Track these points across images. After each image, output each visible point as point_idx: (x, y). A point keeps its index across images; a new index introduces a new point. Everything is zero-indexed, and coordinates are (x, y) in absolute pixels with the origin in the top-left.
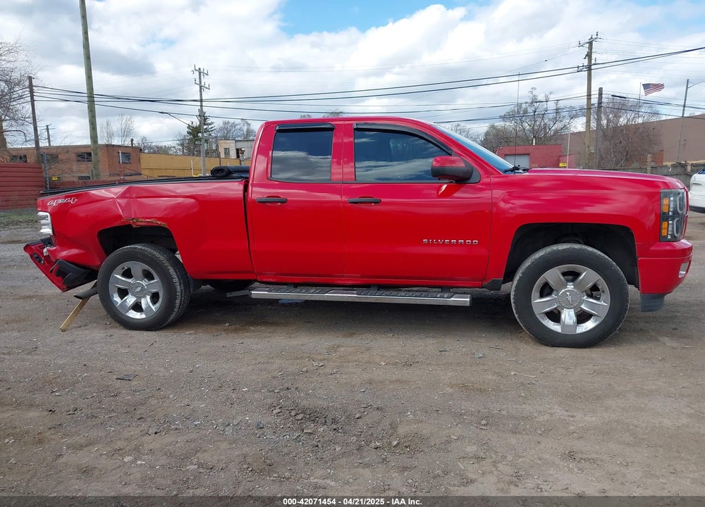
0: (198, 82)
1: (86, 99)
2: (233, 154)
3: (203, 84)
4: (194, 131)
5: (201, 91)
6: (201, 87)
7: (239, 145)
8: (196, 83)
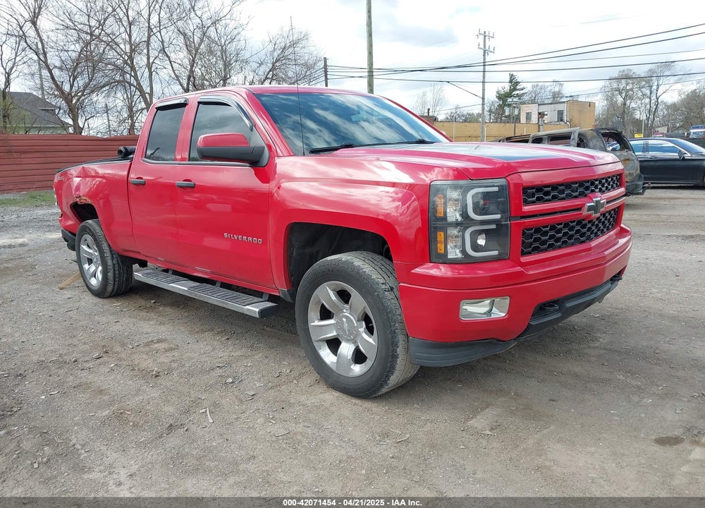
0: (482, 46)
1: (366, 74)
2: (534, 119)
3: (487, 48)
4: (503, 97)
5: (484, 55)
6: (485, 51)
7: (542, 109)
8: (479, 48)
